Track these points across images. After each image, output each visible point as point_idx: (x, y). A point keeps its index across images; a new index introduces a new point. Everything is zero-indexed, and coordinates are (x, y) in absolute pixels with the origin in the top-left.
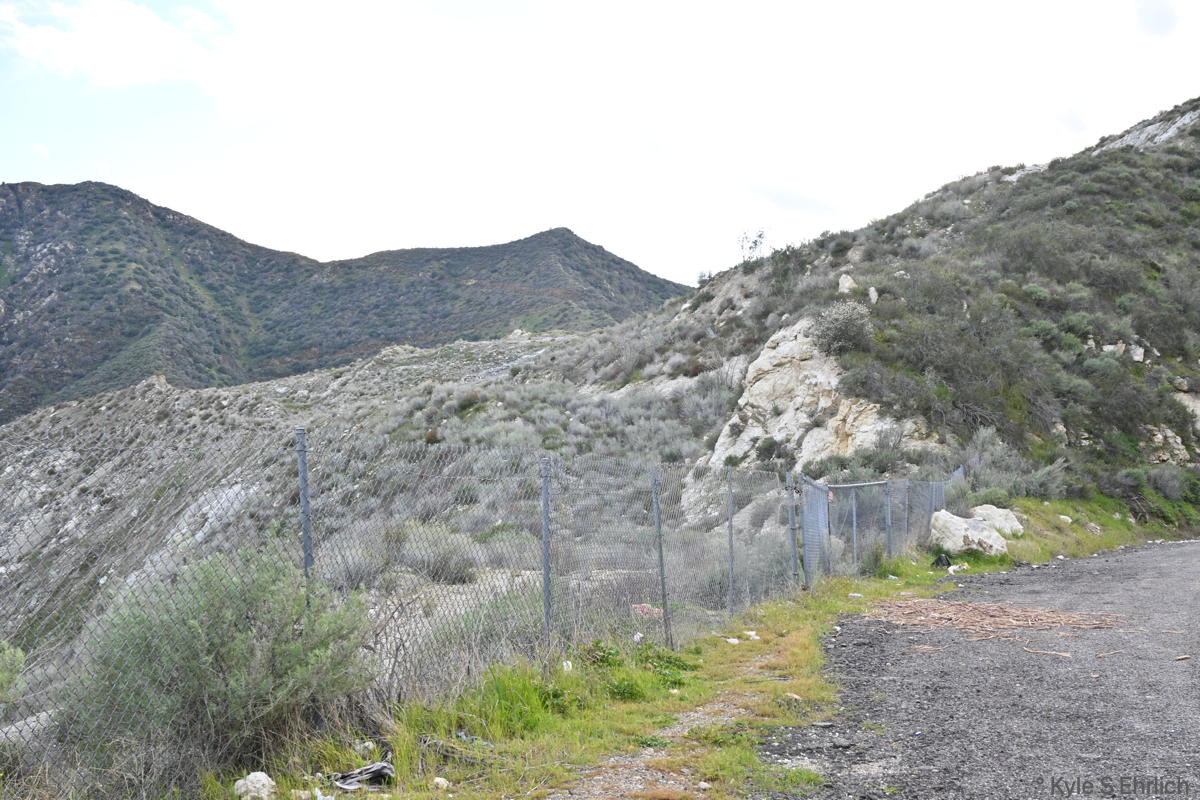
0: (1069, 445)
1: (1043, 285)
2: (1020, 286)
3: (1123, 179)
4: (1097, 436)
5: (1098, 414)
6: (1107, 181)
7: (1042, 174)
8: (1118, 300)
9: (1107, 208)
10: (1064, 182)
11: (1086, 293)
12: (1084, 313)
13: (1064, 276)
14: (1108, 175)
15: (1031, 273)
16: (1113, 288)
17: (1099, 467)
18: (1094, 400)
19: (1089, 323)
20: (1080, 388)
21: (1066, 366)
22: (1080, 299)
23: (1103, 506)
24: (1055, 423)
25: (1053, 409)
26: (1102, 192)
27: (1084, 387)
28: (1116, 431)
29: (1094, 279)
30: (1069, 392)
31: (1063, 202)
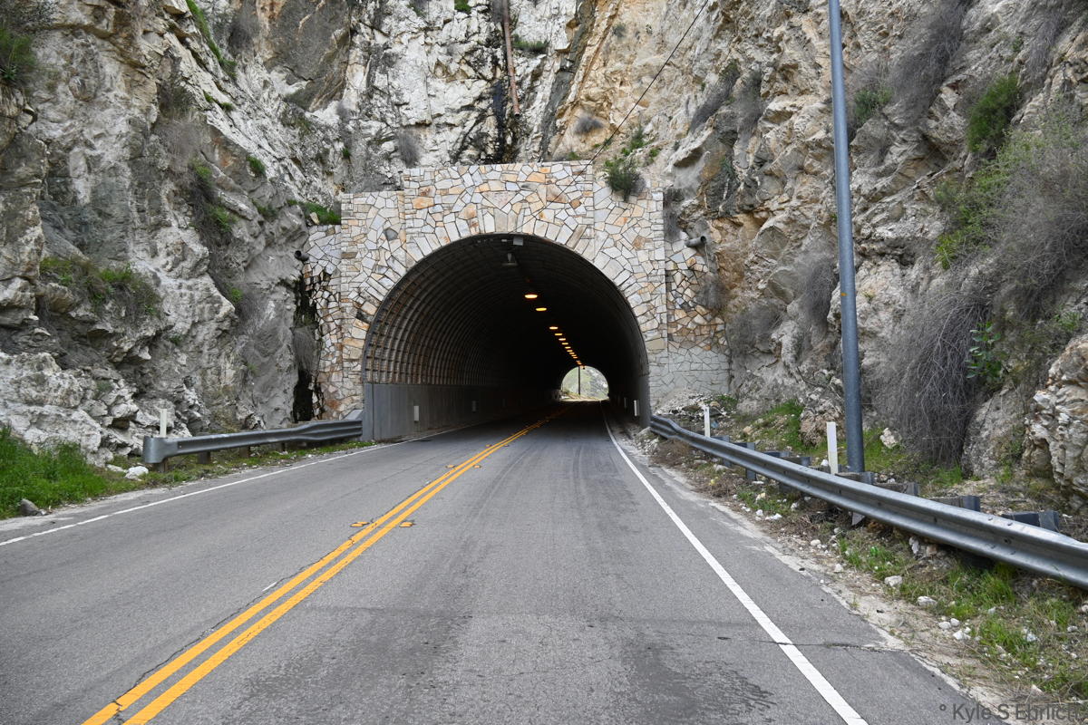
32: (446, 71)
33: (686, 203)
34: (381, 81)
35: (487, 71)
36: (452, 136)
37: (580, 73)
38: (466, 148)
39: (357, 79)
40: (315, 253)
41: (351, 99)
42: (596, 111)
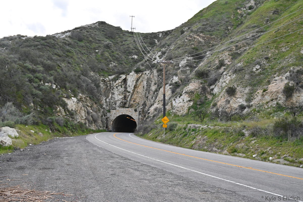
0: (34, 109)
1: (30, 64)
2: (24, 64)
3: (52, 43)
4: (42, 107)
5: (43, 102)
6: (48, 43)
7: (32, 39)
8: (50, 72)
9: (48, 50)
10: (37, 41)
11: (42, 69)
12: (41, 74)
13: (36, 64)
14: (49, 42)
15: (27, 61)
16: (49, 69)
17: (42, 116)
18: (42, 97)
19: (42, 77)
20: (38, 94)
21: (35, 87)
22: (40, 70)
23: (43, 127)
24: (30, 103)
25: (30, 99)
26: (47, 46)
27: (40, 94)
28: (47, 107)
29: (44, 65)
30: (35, 95)
31: (37, 46)
32: (119, 94)
33: (141, 112)
34: (113, 96)
35: (124, 94)
36: (120, 102)
37: (134, 95)
38: (121, 103)
39: (110, 95)
40: (108, 115)
41: (110, 98)
42: (135, 99)
